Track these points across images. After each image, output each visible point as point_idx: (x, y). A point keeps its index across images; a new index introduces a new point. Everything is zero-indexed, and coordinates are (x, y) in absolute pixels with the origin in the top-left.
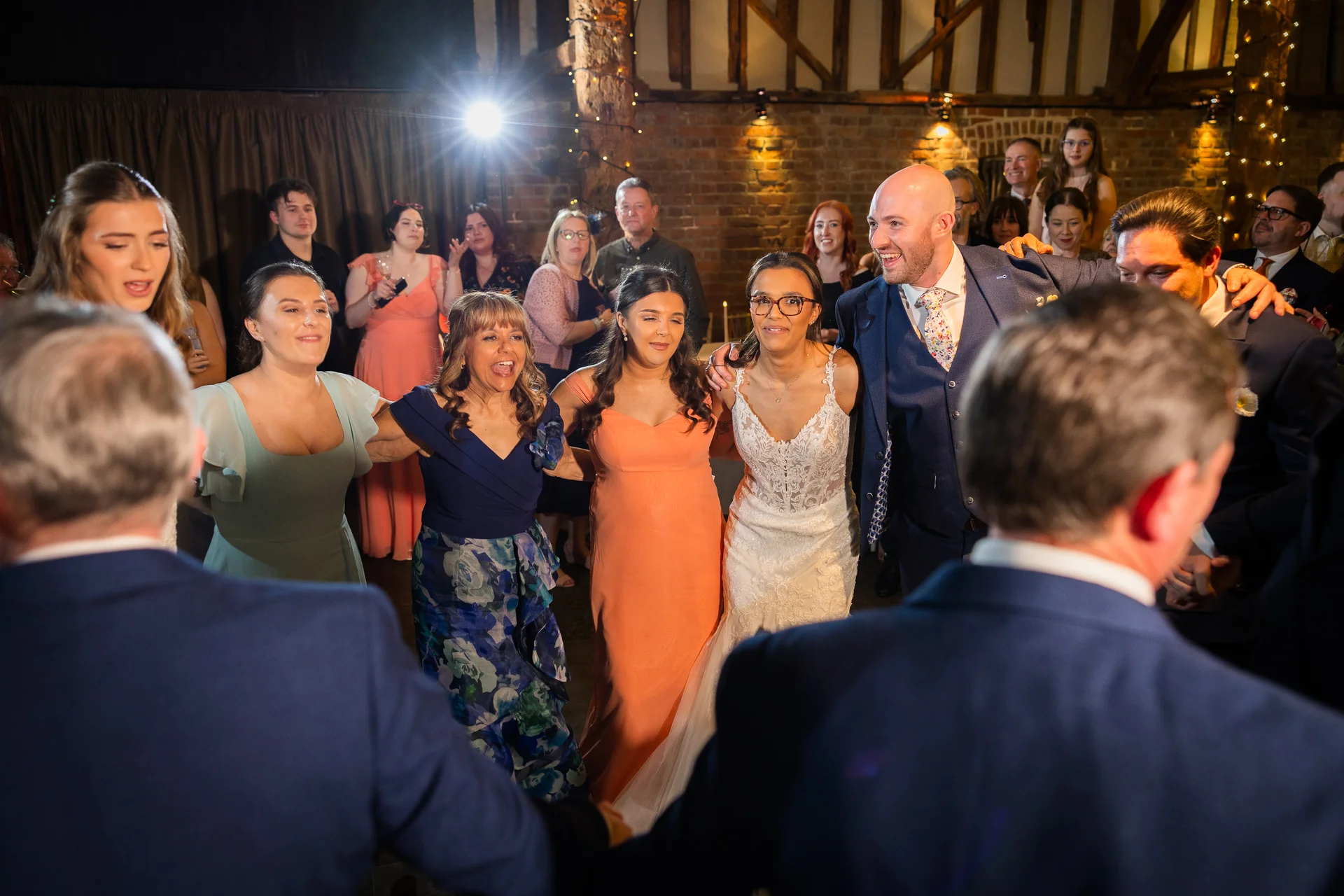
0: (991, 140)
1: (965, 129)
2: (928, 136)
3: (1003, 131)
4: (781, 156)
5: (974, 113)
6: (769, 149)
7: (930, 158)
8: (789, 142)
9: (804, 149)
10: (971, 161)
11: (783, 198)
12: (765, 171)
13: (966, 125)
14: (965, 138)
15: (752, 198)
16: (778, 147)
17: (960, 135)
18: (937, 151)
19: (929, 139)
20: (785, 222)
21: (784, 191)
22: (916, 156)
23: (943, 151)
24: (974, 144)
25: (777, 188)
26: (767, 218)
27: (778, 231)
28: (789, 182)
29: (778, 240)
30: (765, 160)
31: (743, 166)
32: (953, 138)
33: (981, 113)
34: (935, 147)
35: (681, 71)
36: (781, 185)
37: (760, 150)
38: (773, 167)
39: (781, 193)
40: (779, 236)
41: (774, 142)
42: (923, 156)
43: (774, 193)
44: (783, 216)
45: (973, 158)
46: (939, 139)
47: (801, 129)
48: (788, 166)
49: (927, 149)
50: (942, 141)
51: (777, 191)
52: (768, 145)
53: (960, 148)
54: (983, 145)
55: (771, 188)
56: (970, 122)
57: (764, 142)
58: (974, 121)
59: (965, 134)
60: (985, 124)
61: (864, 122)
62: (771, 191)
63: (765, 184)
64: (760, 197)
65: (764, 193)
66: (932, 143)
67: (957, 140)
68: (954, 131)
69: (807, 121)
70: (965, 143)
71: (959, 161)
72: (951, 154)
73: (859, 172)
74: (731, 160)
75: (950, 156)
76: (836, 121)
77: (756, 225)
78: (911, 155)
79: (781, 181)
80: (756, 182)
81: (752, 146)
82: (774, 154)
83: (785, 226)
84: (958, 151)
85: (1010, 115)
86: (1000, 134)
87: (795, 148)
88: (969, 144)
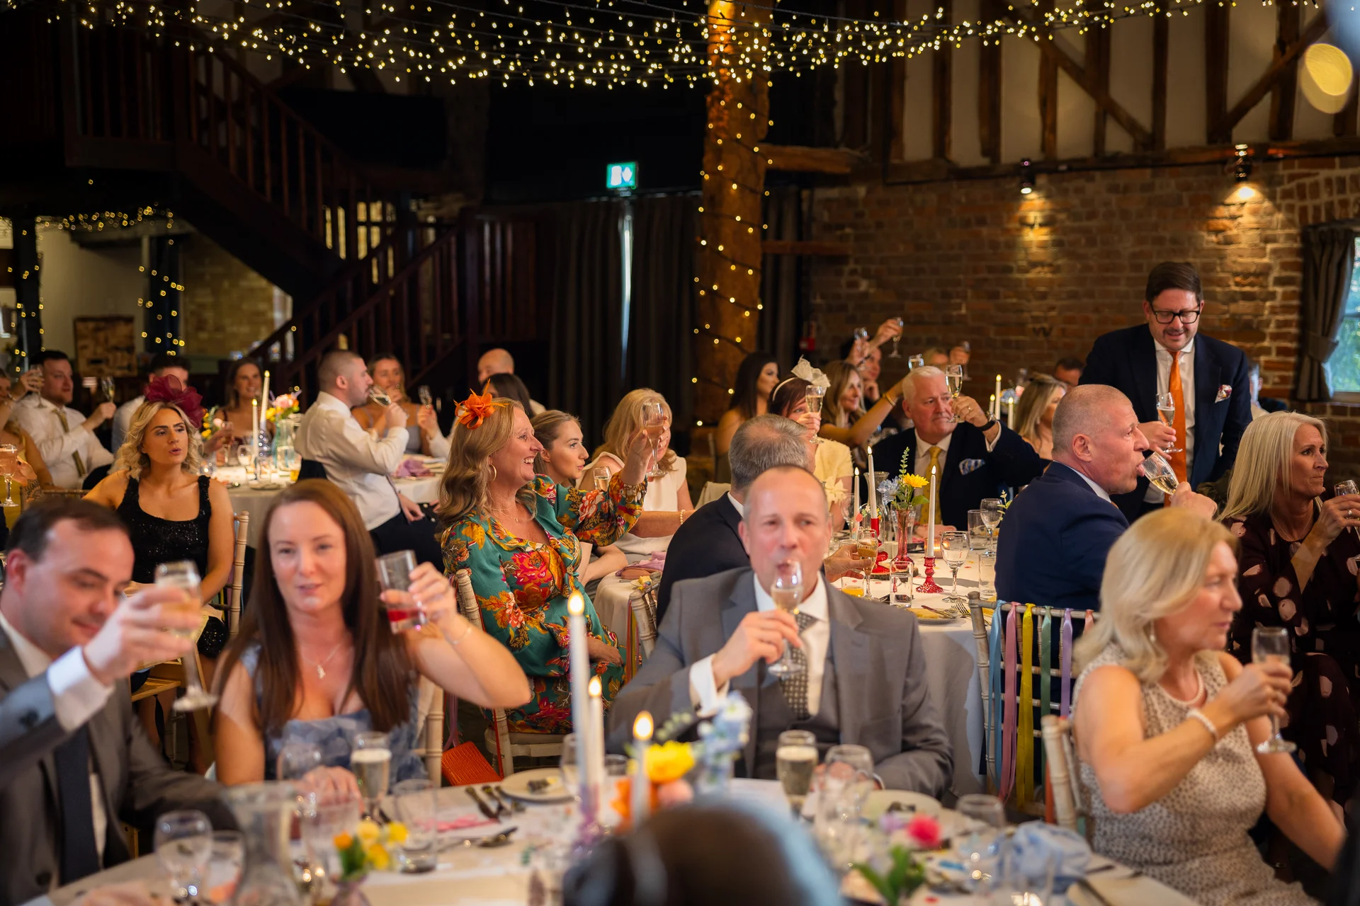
0: (1317, 202)
1: (1279, 189)
2: (1228, 201)
3: (1335, 187)
4: (1053, 232)
5: (1292, 167)
6: (1041, 225)
7: (1230, 229)
8: (1062, 216)
9: (1076, 224)
10: (1287, 231)
11: (1051, 281)
12: (1034, 249)
13: (1280, 183)
14: (1278, 201)
15: (1020, 281)
16: (1048, 222)
17: (1271, 197)
18: (1240, 220)
19: (1229, 205)
20: (1052, 308)
21: (1053, 272)
22: (1211, 228)
23: (1247, 219)
24: (1290, 208)
25: (1046, 269)
26: (1035, 303)
27: (1046, 319)
28: (1060, 262)
29: (1043, 329)
30: (1036, 236)
31: (1013, 244)
32: (1261, 203)
33: (1301, 166)
34: (1238, 213)
35: (991, 146)
36: (1050, 265)
37: (1032, 226)
38: (1043, 245)
39: (1049, 276)
40: (1046, 325)
41: (1044, 217)
42: (1221, 227)
43: (1042, 275)
44: (1051, 301)
45: (1290, 228)
46: (1243, 204)
47: (1075, 201)
48: (1057, 243)
49: (1226, 218)
50: (1247, 206)
51: (1046, 273)
52: (1039, 220)
53: (1271, 214)
54: (1303, 210)
55: (1039, 269)
56: (1286, 180)
57: (1034, 216)
58: (1292, 178)
59: (1278, 195)
60: (1308, 181)
61: (1147, 188)
62: (1040, 272)
63: (1034, 265)
64: (1029, 280)
65: (1031, 275)
66: (1233, 209)
67: (1267, 204)
68: (1263, 193)
69: (1079, 191)
70: (1278, 208)
71: (1269, 232)
72: (1257, 223)
73: (1137, 249)
74: (1002, 239)
75: (1255, 226)
76: (1114, 189)
77: (1022, 311)
78: (1205, 227)
79: (1049, 261)
80: (1024, 263)
81: (1024, 223)
82: (1045, 230)
83: (1053, 313)
84: (1268, 218)
85: (1343, 166)
86: (1331, 193)
87: (1068, 223)
88: (1283, 209)
